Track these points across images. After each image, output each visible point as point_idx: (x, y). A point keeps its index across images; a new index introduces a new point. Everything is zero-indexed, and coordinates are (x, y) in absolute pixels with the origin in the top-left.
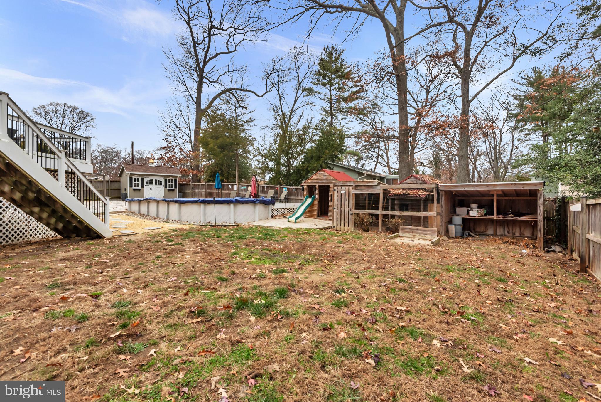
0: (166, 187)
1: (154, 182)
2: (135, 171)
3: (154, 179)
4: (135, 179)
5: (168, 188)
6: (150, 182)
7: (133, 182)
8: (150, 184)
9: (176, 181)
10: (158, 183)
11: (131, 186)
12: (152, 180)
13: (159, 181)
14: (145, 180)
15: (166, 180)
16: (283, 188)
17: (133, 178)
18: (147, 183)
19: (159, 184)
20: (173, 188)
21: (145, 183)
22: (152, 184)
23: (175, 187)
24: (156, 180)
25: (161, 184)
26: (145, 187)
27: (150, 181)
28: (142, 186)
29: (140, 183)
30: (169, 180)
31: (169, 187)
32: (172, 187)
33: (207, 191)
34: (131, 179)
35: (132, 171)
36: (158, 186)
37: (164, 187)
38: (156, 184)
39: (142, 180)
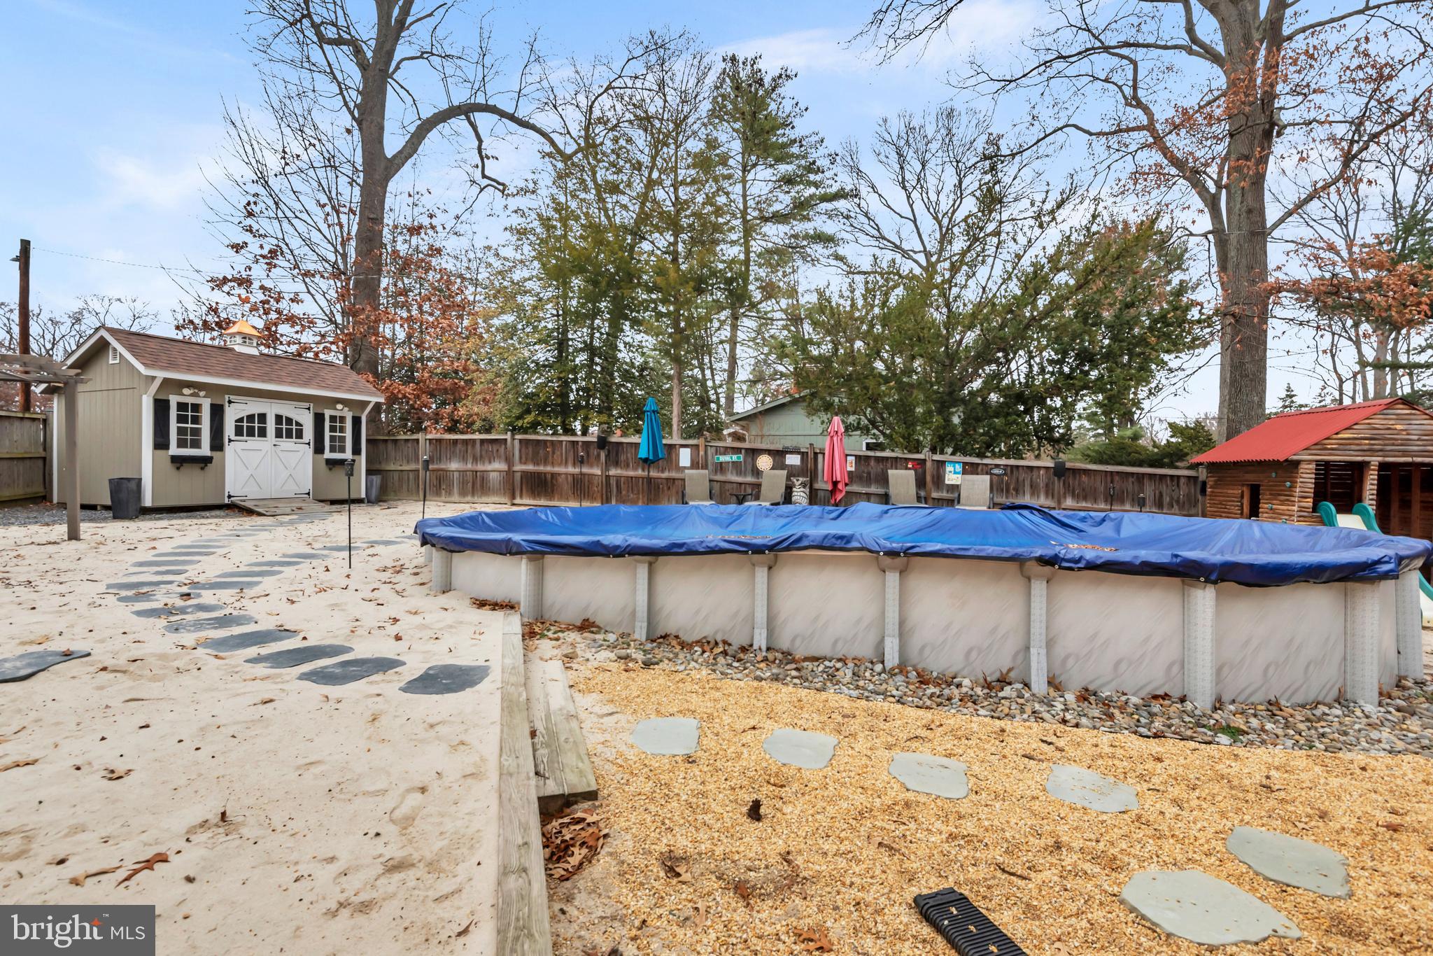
0: (319, 449)
1: (271, 426)
2: (189, 370)
3: (272, 409)
4: (182, 406)
6: (252, 427)
7: (174, 426)
8: (251, 433)
9: (356, 421)
10: (287, 429)
11: (161, 442)
12: (262, 417)
13: (289, 421)
14: (231, 415)
15: (319, 419)
16: (943, 463)
17: (174, 400)
18: (239, 431)
19: (289, 435)
20: (348, 455)
21: (229, 430)
22: (263, 433)
23: (357, 451)
24: (279, 418)
25: (300, 435)
26: (229, 449)
27: (251, 418)
28: (217, 445)
29: (205, 426)
30: (333, 418)
31: (332, 450)
34: (161, 407)
35: (171, 366)
36: (287, 444)
37: (310, 451)
38: (279, 434)
39: (217, 412)
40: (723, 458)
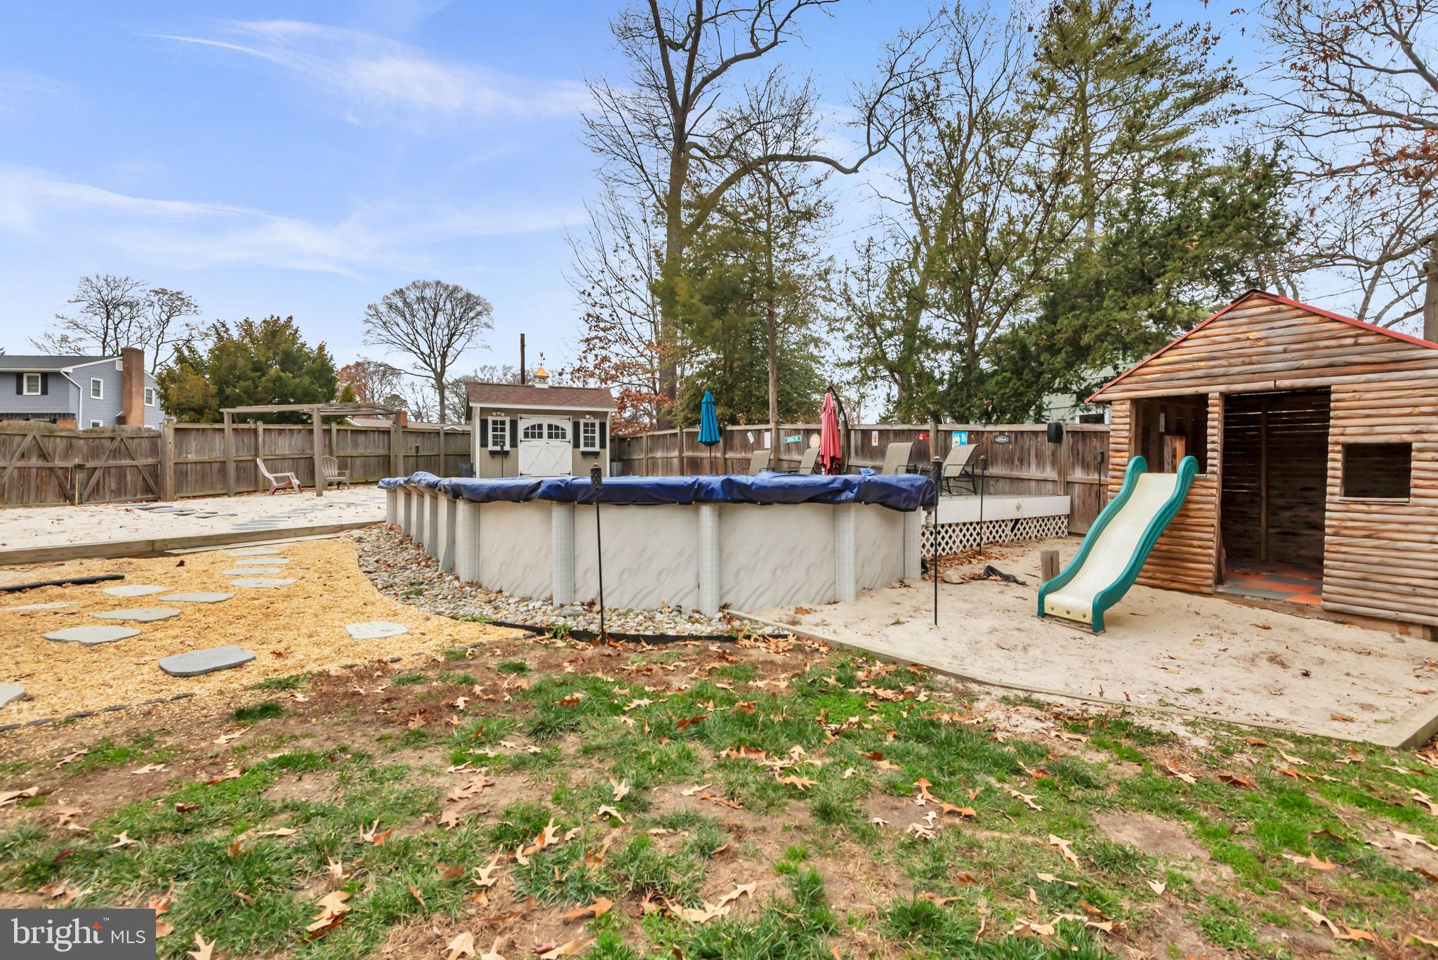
0: (576, 445)
1: (545, 431)
2: (494, 401)
3: (545, 421)
4: (495, 423)
5: (582, 448)
6: (534, 432)
7: (490, 433)
8: (533, 436)
9: (603, 426)
10: (556, 432)
11: (484, 444)
12: (540, 426)
13: (557, 428)
14: (522, 425)
15: (576, 426)
17: (490, 419)
18: (526, 435)
19: (557, 437)
20: (597, 448)
21: (521, 435)
22: (540, 436)
23: (603, 446)
24: (550, 427)
25: (564, 436)
26: (520, 446)
27: (533, 427)
28: (514, 444)
29: (507, 434)
30: (586, 425)
31: (586, 445)
32: (593, 445)
33: (686, 454)
34: (484, 424)
35: (486, 400)
36: (554, 442)
37: (570, 446)
38: (550, 436)
39: (514, 425)
40: (791, 439)
